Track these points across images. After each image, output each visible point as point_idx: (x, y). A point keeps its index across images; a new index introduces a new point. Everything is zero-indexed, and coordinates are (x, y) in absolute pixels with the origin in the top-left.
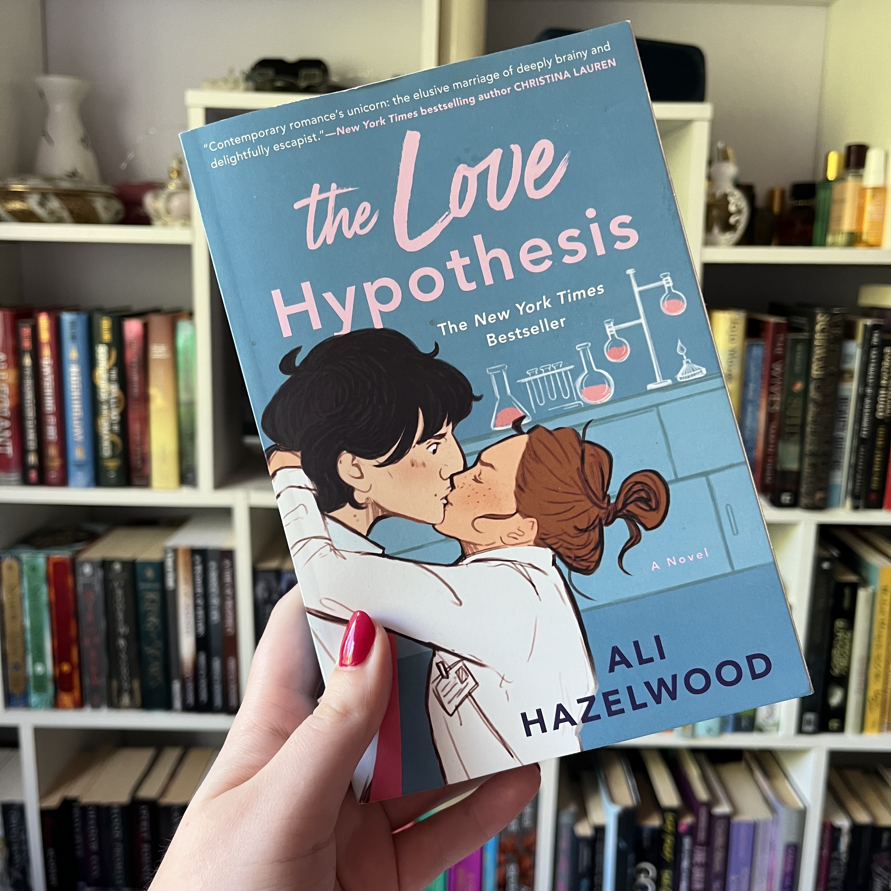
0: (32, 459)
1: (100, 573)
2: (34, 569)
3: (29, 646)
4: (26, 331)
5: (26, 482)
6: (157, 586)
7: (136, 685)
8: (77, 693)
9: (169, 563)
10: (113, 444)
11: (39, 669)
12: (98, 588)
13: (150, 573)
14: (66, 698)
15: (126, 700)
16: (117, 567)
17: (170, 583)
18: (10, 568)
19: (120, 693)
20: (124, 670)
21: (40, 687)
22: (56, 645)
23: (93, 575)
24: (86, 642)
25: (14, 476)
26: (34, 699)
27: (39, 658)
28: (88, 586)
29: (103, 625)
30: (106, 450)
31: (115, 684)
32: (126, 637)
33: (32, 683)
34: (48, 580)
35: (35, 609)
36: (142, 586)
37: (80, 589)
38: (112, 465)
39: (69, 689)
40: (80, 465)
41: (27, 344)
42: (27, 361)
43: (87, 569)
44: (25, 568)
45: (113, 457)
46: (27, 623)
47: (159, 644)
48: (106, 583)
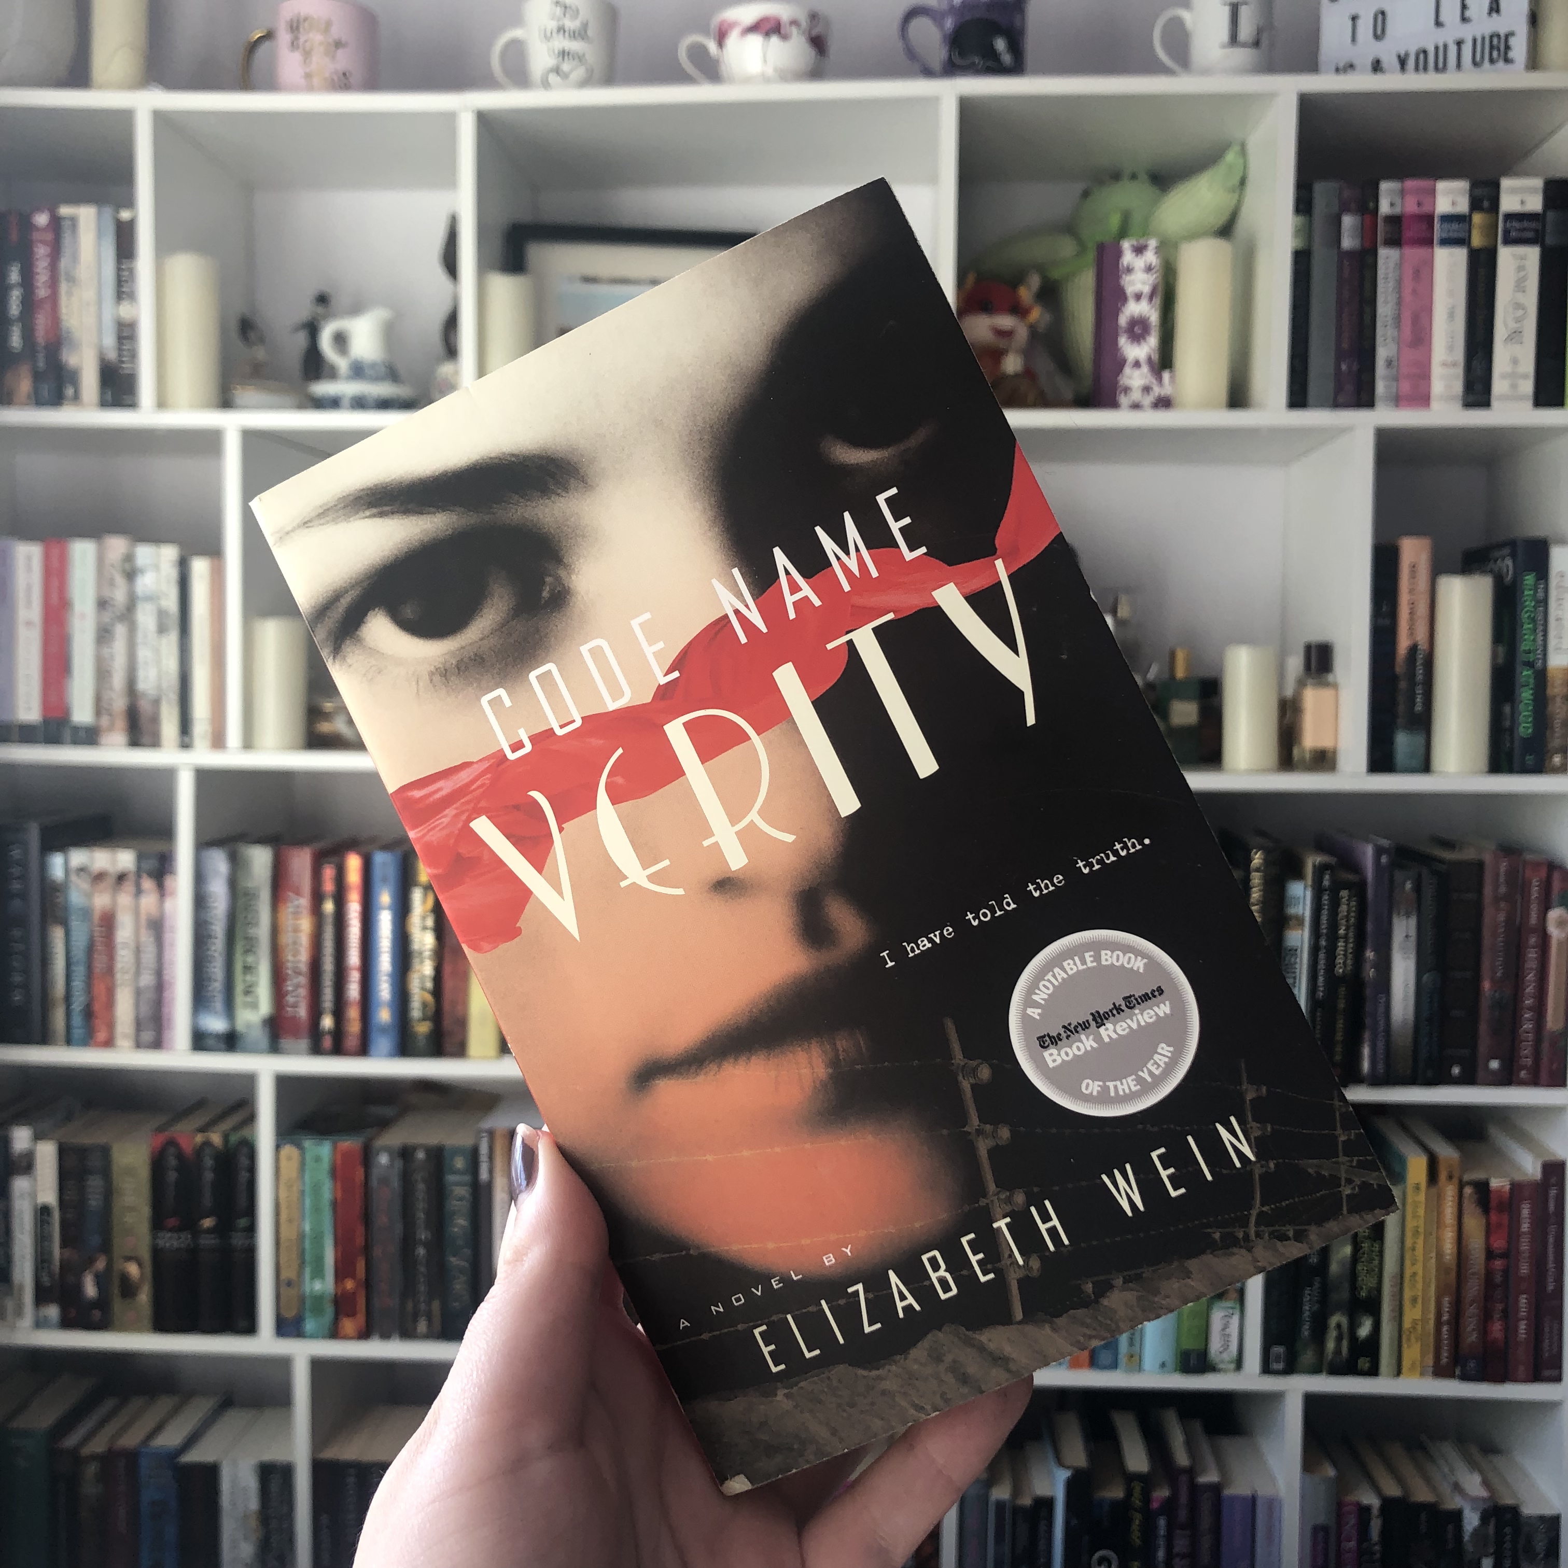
0: (327, 1022)
1: (399, 1164)
2: (318, 1159)
3: (308, 1257)
4: (329, 873)
5: (316, 1050)
6: (467, 1178)
7: (436, 1305)
8: (361, 1318)
9: (484, 1149)
10: (425, 1005)
11: (318, 1286)
12: (396, 1183)
13: (460, 1163)
14: (348, 1325)
15: (422, 1326)
16: (421, 1155)
17: (484, 1175)
18: (289, 1158)
19: (415, 1318)
20: (422, 1288)
21: (318, 1310)
22: (340, 1254)
23: (391, 1165)
24: (377, 1252)
25: (304, 1043)
26: (310, 1325)
27: (318, 1273)
28: (384, 1181)
29: (398, 1229)
30: (416, 1012)
31: (410, 1305)
32: (426, 1245)
33: (308, 1303)
34: (334, 1173)
35: (317, 1209)
36: (451, 1178)
37: (374, 1183)
38: (423, 1028)
39: (352, 1314)
40: (384, 1030)
41: (329, 886)
42: (329, 907)
43: (384, 1159)
44: (308, 1156)
45: (424, 1019)
46: (307, 1228)
47: (467, 1252)
48: (406, 1177)
